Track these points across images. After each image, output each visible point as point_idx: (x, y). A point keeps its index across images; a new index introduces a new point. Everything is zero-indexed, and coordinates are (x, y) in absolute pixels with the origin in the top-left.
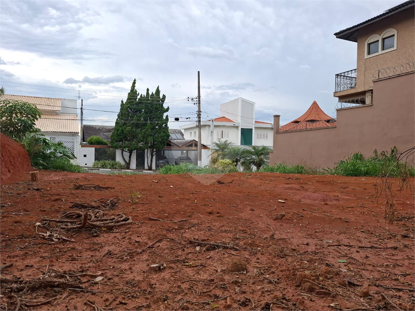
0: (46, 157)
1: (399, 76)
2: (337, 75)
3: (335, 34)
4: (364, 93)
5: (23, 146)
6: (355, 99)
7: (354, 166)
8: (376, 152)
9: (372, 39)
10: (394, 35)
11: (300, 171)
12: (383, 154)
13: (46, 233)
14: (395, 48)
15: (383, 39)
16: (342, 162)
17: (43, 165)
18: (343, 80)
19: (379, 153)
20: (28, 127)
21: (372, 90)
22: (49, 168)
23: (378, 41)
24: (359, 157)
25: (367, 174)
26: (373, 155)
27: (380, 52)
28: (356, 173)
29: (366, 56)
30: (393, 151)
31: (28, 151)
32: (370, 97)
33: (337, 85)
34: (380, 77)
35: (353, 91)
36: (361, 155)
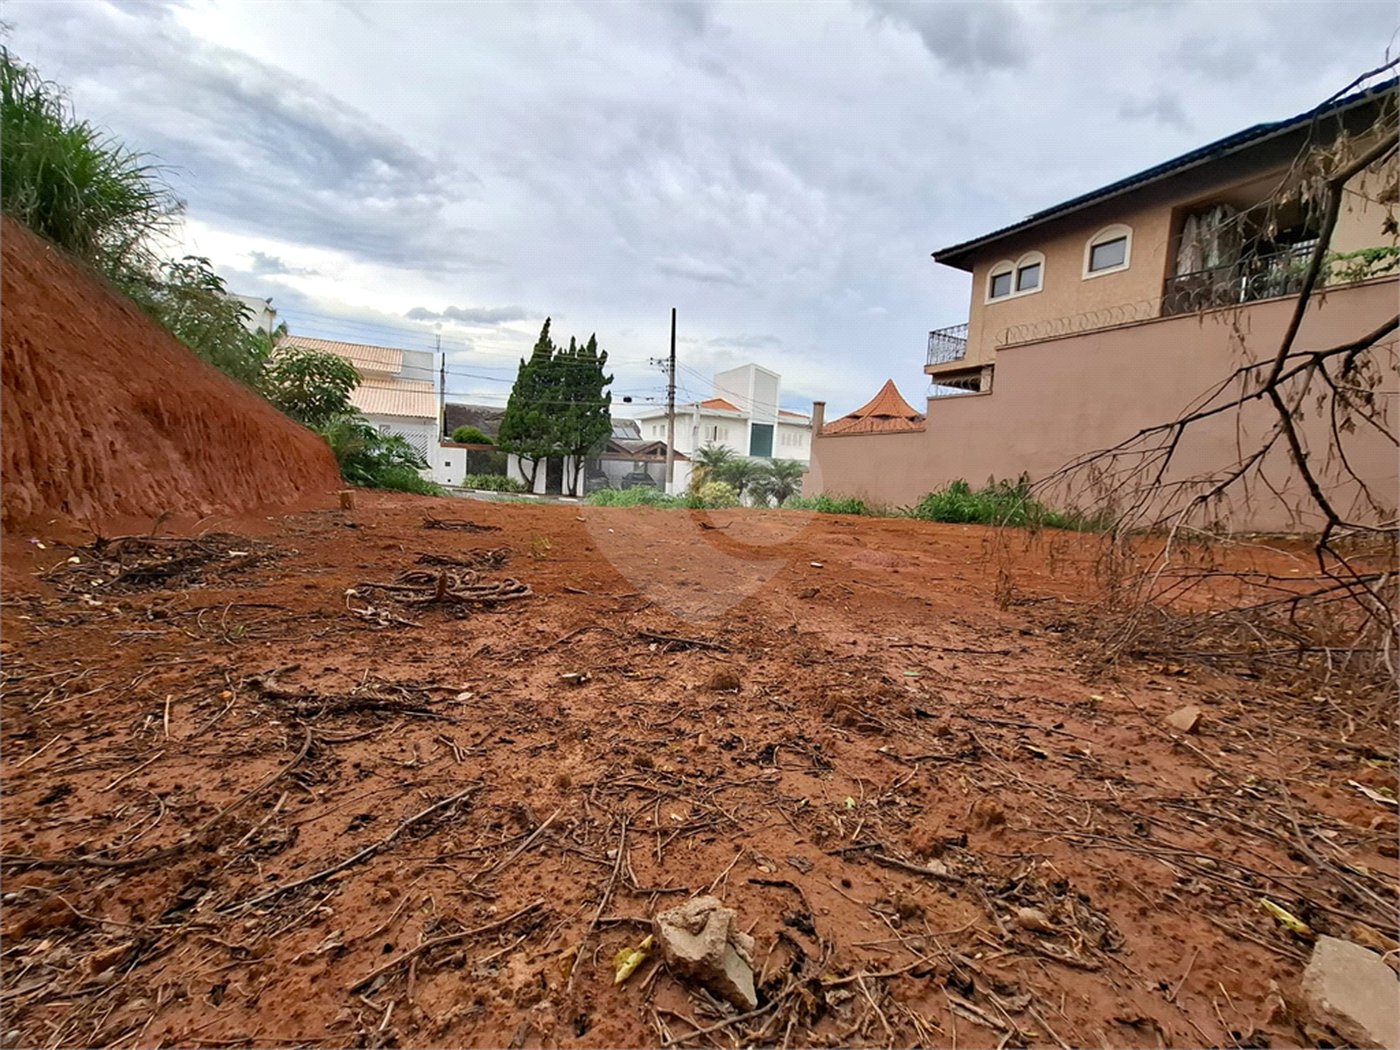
0: (370, 464)
1: (1043, 341)
2: (933, 333)
3: (934, 255)
4: (978, 370)
5: (325, 440)
6: (962, 379)
7: (952, 504)
8: (991, 479)
9: (999, 268)
10: (1038, 265)
11: (856, 508)
12: (1004, 484)
13: (366, 609)
14: (1040, 289)
15: (1020, 271)
16: (932, 496)
17: (365, 479)
18: (942, 344)
19: (997, 482)
20: (336, 403)
21: (993, 365)
22: (376, 486)
23: (1010, 273)
24: (961, 488)
25: (973, 519)
26: (987, 486)
27: (1013, 294)
28: (953, 516)
29: (988, 301)
30: (1022, 480)
31: (336, 449)
32: (989, 379)
33: (932, 351)
34: (1010, 342)
35: (959, 366)
36: (966, 485)
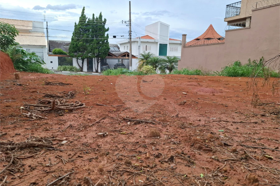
0: (24, 63)
1: (270, 7)
2: (228, 5)
4: (245, 19)
5: (8, 55)
6: (239, 23)
7: (234, 70)
8: (249, 60)
11: (198, 73)
12: (254, 62)
13: (28, 113)
16: (226, 67)
17: (23, 68)
18: (231, 10)
19: (252, 61)
20: (10, 42)
21: (251, 17)
22: (27, 70)
24: (238, 64)
25: (242, 75)
26: (248, 63)
28: (235, 74)
30: (261, 60)
31: (12, 58)
32: (249, 22)
33: (227, 13)
34: (257, 7)
35: (238, 18)
36: (240, 63)
